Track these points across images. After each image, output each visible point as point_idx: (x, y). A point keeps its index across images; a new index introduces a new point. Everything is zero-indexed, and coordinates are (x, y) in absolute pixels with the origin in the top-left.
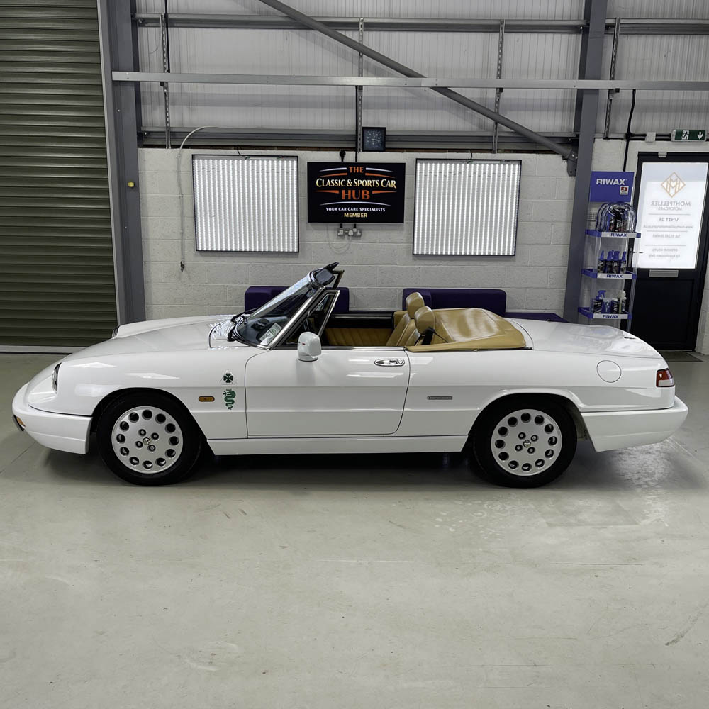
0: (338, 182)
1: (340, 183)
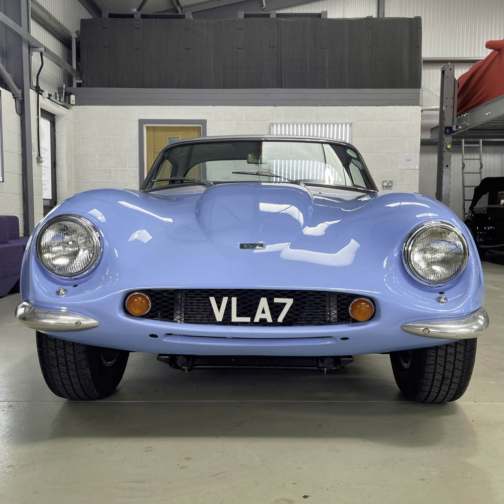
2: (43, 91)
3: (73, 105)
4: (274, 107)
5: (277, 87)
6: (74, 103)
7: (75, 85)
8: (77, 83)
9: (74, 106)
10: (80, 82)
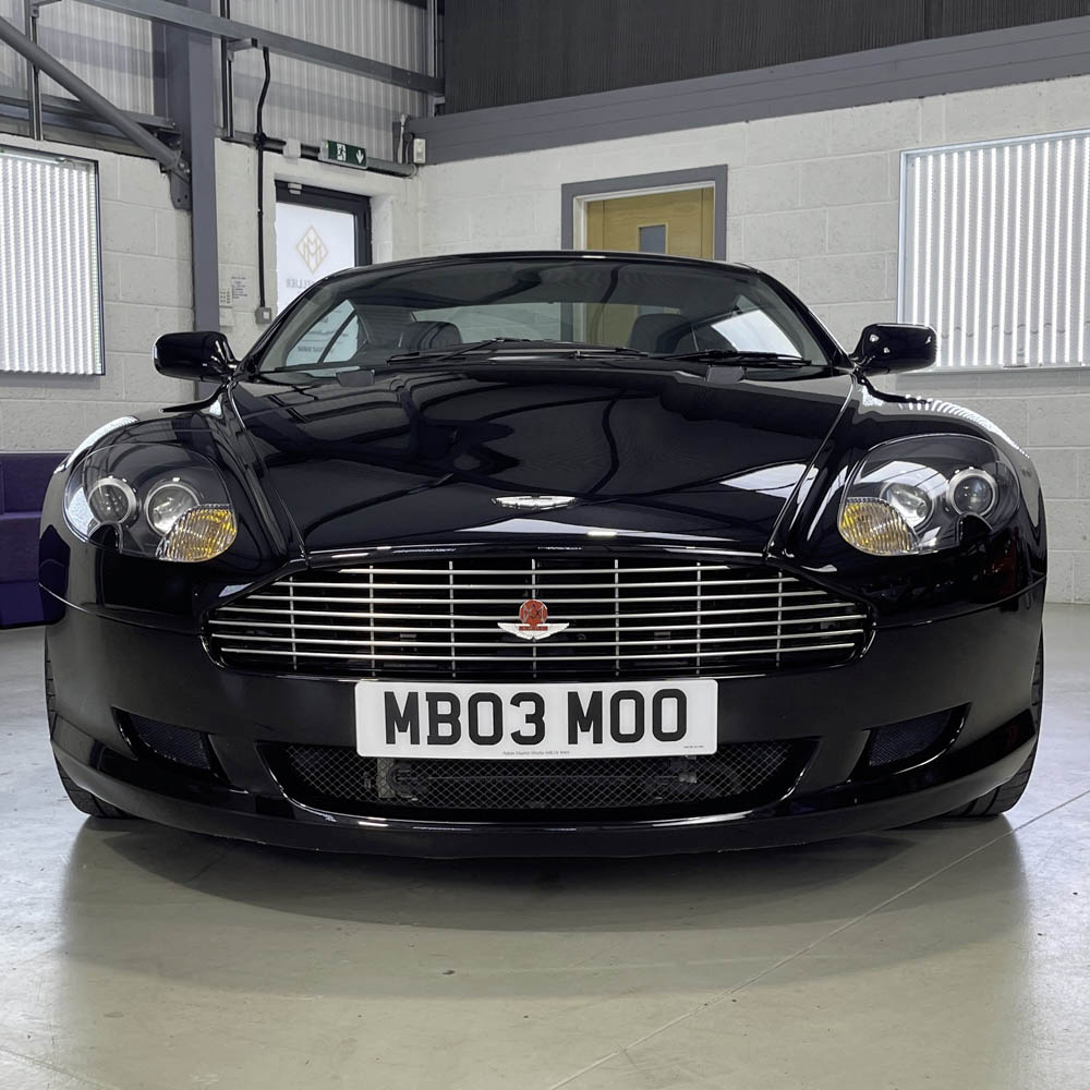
2: (284, 143)
3: (422, 165)
4: (917, 100)
6: (423, 160)
7: (432, 111)
8: (438, 106)
9: (426, 168)
10: (441, 100)
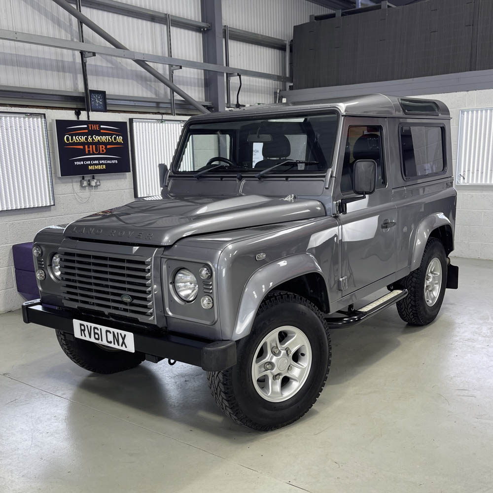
0: (81, 138)
1: (83, 139)
4: (466, 92)
5: (470, 71)
7: (288, 88)
8: (290, 86)
10: (292, 84)
